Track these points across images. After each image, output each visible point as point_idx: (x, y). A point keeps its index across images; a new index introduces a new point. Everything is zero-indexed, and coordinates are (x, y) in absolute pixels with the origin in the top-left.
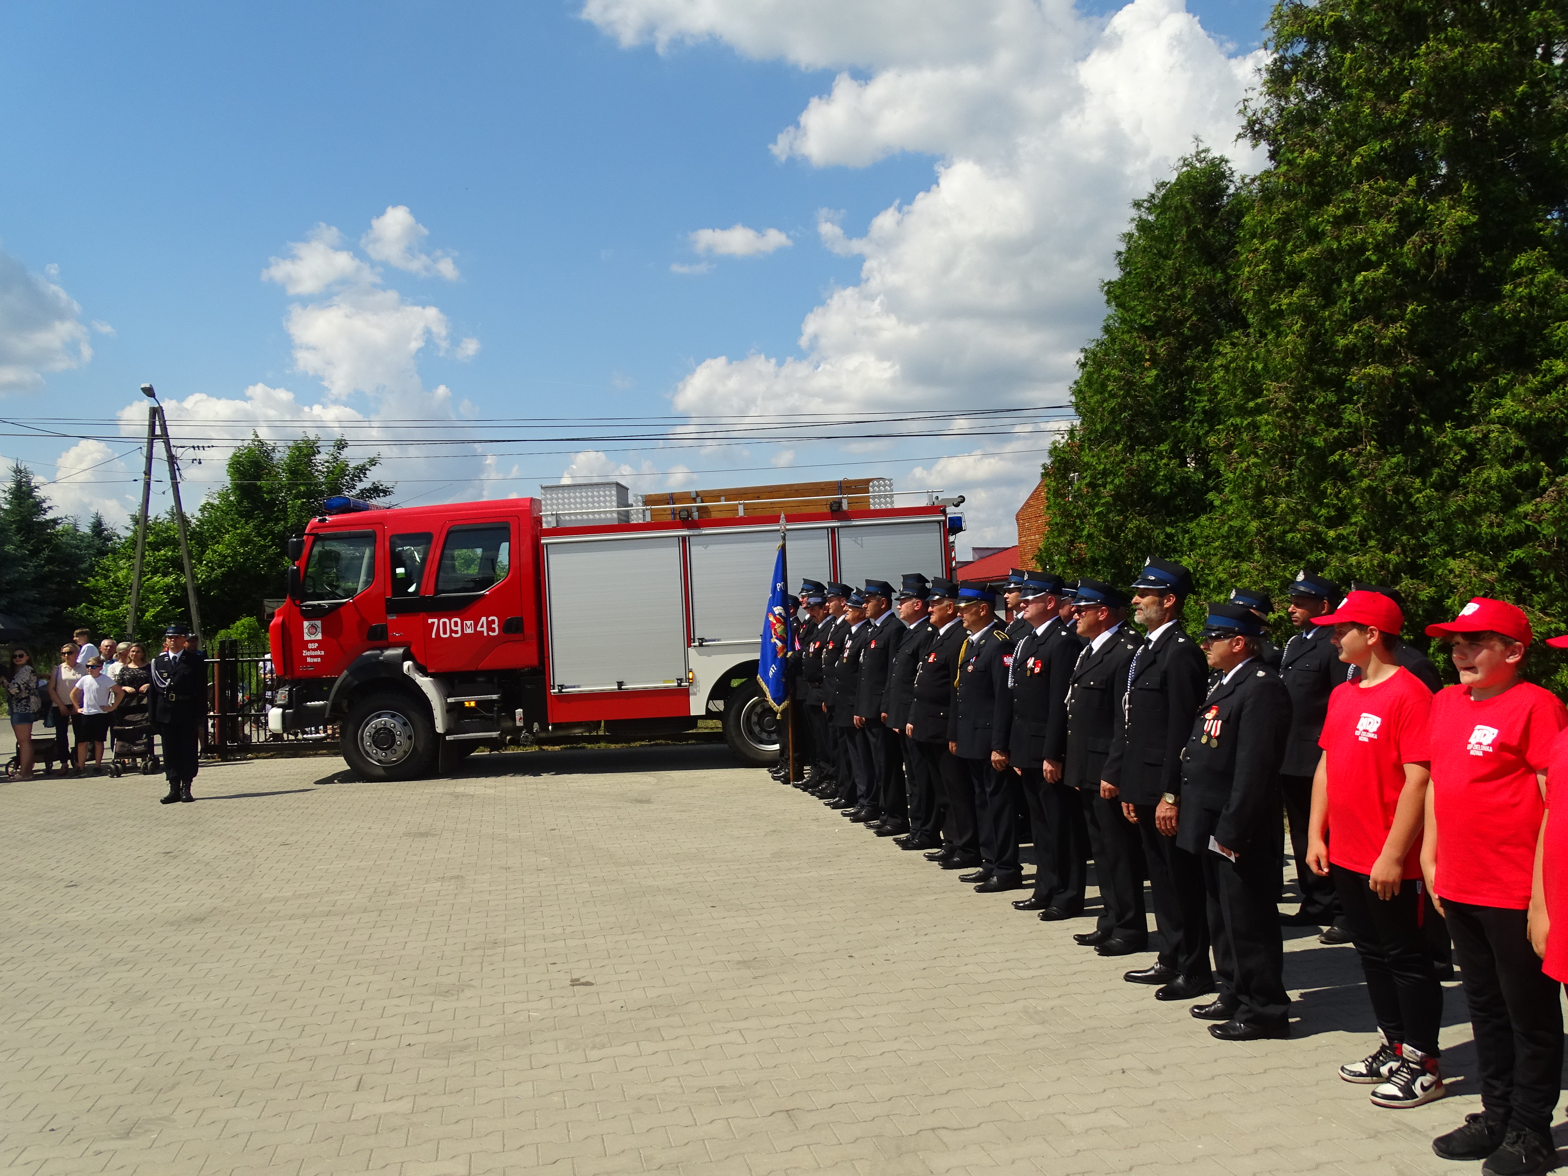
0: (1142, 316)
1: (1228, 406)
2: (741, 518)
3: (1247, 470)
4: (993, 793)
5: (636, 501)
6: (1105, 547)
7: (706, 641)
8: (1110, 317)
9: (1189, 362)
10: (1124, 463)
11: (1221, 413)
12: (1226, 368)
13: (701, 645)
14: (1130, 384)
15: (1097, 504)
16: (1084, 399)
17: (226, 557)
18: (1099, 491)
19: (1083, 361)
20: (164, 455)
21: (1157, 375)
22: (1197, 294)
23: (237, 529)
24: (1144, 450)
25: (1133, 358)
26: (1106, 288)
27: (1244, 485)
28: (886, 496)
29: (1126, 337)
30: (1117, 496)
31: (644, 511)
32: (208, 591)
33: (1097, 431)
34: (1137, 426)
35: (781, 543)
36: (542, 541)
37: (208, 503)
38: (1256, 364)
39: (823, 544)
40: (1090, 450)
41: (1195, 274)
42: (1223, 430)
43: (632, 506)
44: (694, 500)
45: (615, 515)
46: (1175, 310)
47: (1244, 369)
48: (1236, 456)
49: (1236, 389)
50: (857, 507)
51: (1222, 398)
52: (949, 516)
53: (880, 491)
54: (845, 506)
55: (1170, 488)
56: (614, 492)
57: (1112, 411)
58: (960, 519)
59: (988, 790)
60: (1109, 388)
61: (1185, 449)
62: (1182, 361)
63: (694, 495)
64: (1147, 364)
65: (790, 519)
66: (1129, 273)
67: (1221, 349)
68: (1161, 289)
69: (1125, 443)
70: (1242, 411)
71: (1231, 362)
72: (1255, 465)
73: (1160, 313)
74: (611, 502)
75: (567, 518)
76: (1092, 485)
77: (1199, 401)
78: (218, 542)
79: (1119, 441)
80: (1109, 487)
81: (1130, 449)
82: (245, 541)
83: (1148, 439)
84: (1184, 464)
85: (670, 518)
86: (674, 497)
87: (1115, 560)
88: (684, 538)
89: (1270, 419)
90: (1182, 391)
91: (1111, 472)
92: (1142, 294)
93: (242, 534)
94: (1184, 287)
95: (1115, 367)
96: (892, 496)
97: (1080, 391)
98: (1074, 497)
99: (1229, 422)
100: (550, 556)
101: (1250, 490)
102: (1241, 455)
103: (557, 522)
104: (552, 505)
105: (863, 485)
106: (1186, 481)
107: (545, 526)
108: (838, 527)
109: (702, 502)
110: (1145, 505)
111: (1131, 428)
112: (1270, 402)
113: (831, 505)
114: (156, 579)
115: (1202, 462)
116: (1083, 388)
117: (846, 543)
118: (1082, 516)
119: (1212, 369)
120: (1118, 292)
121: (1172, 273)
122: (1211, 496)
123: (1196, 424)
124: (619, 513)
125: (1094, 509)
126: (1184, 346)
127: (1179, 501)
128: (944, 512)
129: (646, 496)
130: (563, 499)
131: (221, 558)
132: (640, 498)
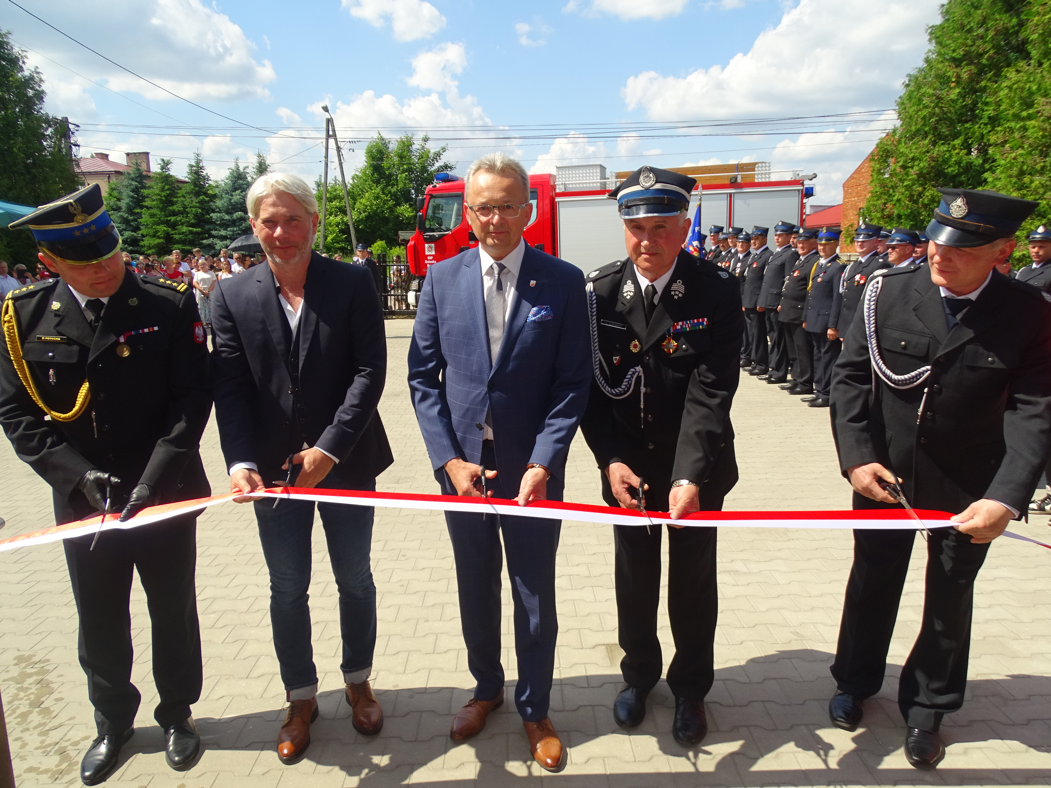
0: (954, 51)
1: (1008, 114)
3: (1015, 158)
4: (826, 353)
5: (612, 176)
6: (908, 208)
8: (930, 51)
9: (983, 83)
10: (928, 152)
11: (1001, 118)
12: (1010, 88)
14: (939, 98)
15: (905, 180)
16: (905, 109)
17: (367, 206)
18: (908, 171)
19: (907, 82)
20: (334, 147)
21: (959, 92)
22: (996, 35)
23: (372, 190)
24: (943, 144)
25: (944, 80)
26: (929, 31)
27: (1010, 168)
28: (766, 174)
29: (940, 66)
30: (921, 175)
32: (358, 226)
33: (911, 131)
34: (940, 127)
35: (698, 203)
36: (556, 200)
37: (356, 175)
38: (1032, 85)
39: (724, 204)
40: (905, 143)
41: (996, 20)
42: (1001, 131)
43: (608, 179)
45: (599, 185)
46: (978, 47)
47: (1023, 89)
48: (1009, 149)
49: (1014, 102)
50: (748, 180)
51: (1004, 109)
52: (805, 186)
53: (762, 170)
54: (739, 180)
55: (958, 170)
56: (599, 171)
57: (924, 118)
58: (812, 188)
59: (823, 350)
60: (924, 102)
61: (972, 143)
62: (978, 83)
64: (953, 85)
65: (705, 187)
66: (948, 20)
67: (1008, 75)
68: (970, 31)
69: (931, 139)
70: (1017, 117)
71: (1014, 84)
72: (1021, 155)
73: (967, 48)
74: (597, 176)
75: (571, 186)
76: (904, 167)
77: (986, 110)
78: (362, 197)
79: (926, 137)
80: (916, 168)
81: (934, 143)
82: (377, 198)
83: (946, 137)
84: (969, 153)
87: (914, 216)
89: (1037, 124)
90: (975, 104)
91: (918, 159)
92: (956, 35)
93: (375, 193)
94: (987, 30)
95: (930, 87)
96: (769, 173)
97: (903, 104)
98: (891, 175)
99: (1006, 126)
100: (560, 209)
101: (1015, 171)
102: (1012, 148)
103: (565, 188)
104: (562, 178)
105: (751, 167)
106: (970, 165)
107: (558, 191)
108: (734, 193)
110: (938, 180)
111: (935, 129)
112: (1038, 112)
113: (731, 179)
114: (331, 218)
115: (983, 151)
116: (905, 101)
117: (738, 203)
118: (894, 187)
119: (999, 89)
120: (939, 34)
121: (980, 20)
122: (986, 175)
123: (982, 126)
124: (601, 183)
125: (903, 183)
126: (981, 71)
127: (963, 178)
128: (802, 184)
129: (617, 173)
130: (569, 174)
131: (364, 207)
132: (614, 174)
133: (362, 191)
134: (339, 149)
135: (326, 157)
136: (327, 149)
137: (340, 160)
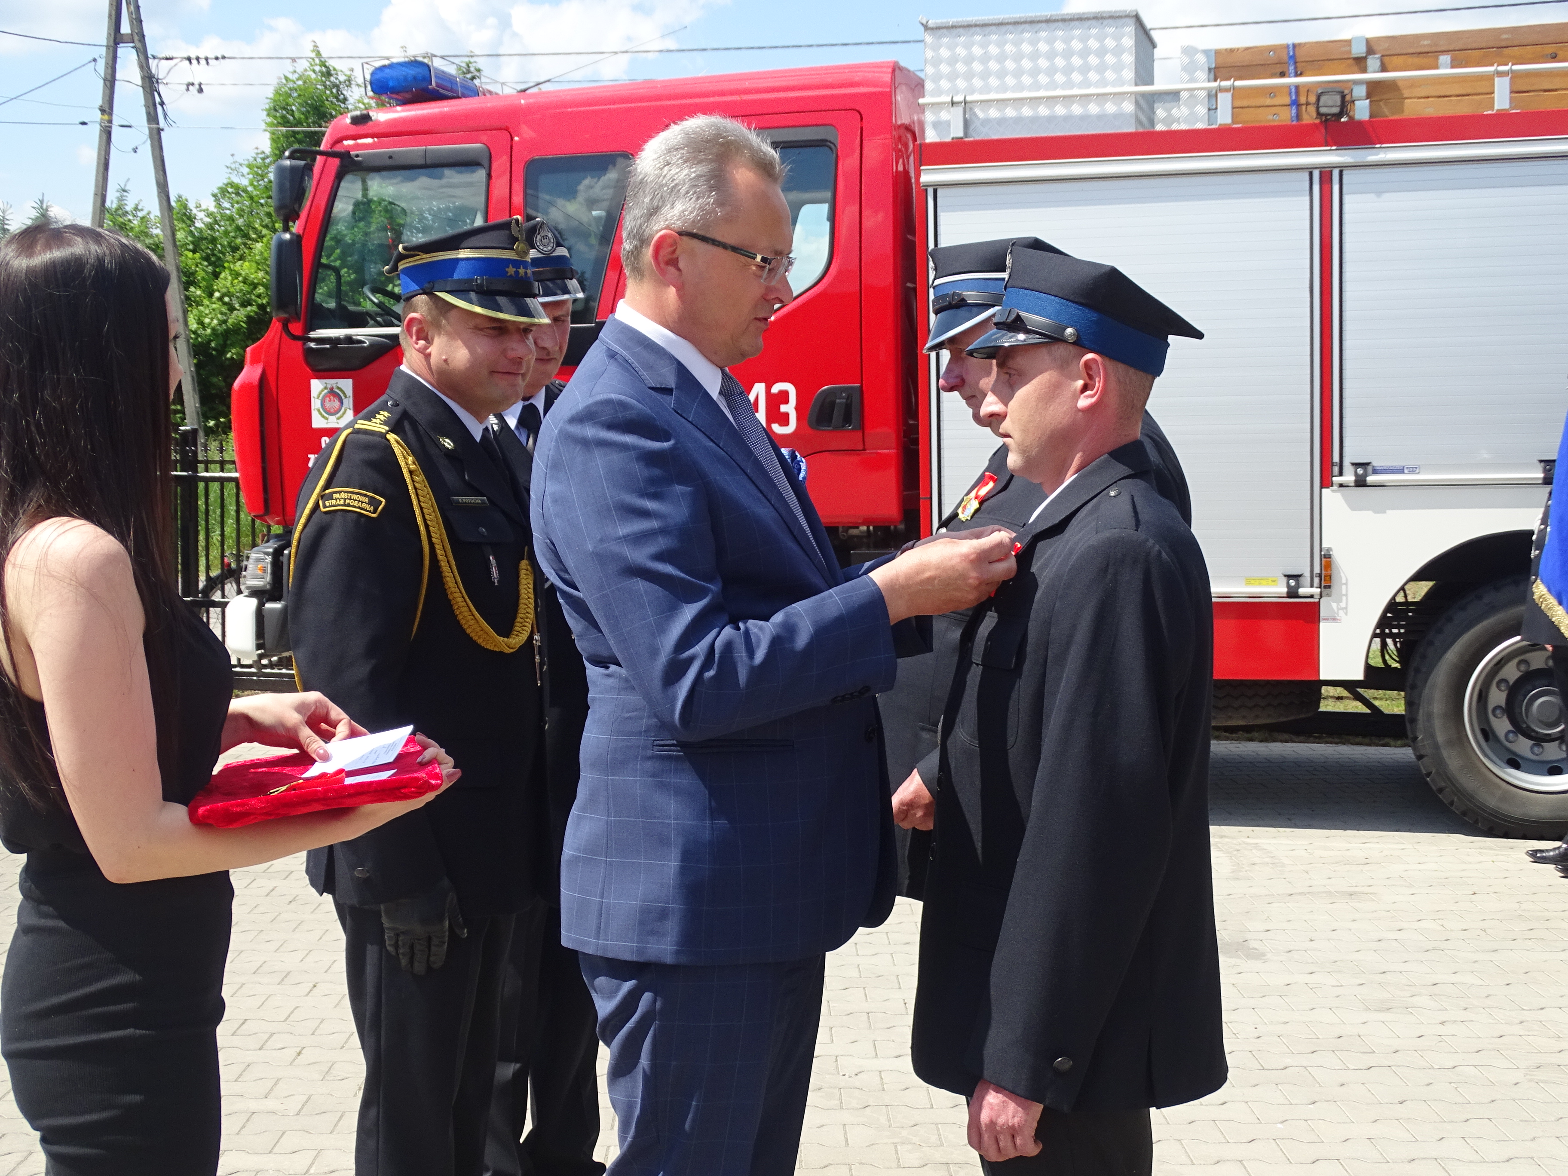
2: (1502, 116)
5: (1188, 67)
7: (1375, 472)
13: (1361, 483)
31: (1213, 96)
36: (925, 178)
44: (1360, 63)
45: (1128, 107)
56: (1129, 41)
63: (1359, 50)
74: (1118, 68)
75: (993, 112)
85: (1286, 116)
86: (1301, 55)
88: (1326, 175)
100: (944, 220)
103: (966, 124)
104: (953, 77)
107: (931, 136)
109: (1384, 69)
124: (1138, 100)
129: (1218, 52)
130: (985, 59)
131: (245, 288)
132: (1201, 59)
133: (246, 236)
134: (150, 83)
135: (107, 109)
136: (110, 82)
137: (152, 118)
